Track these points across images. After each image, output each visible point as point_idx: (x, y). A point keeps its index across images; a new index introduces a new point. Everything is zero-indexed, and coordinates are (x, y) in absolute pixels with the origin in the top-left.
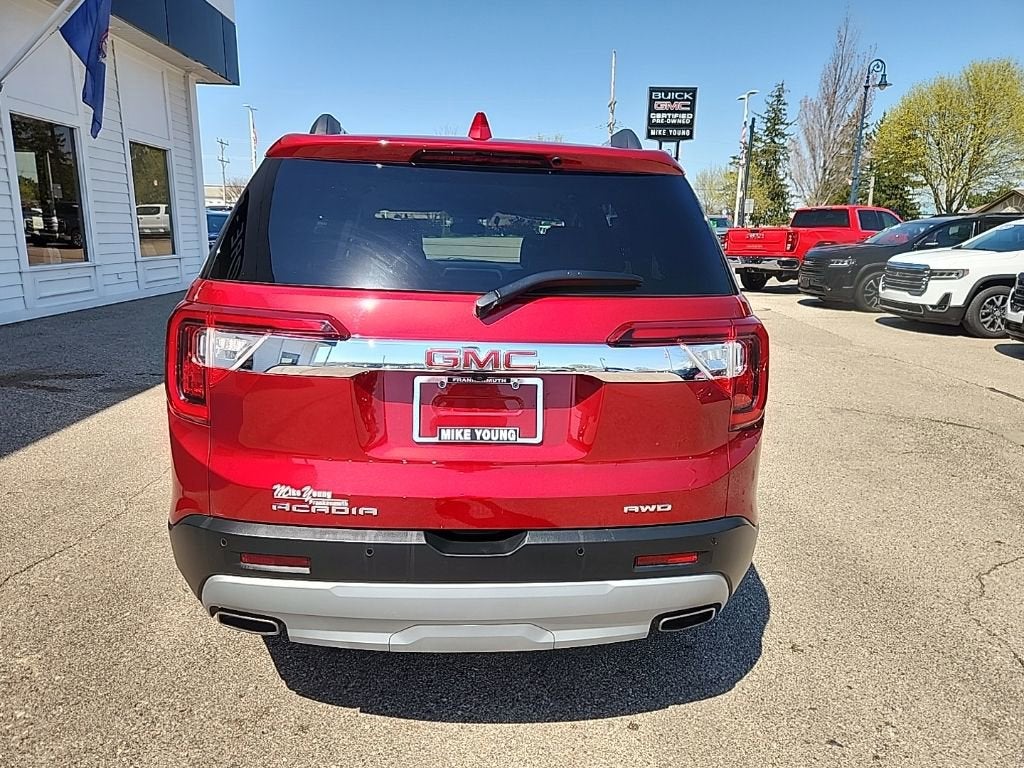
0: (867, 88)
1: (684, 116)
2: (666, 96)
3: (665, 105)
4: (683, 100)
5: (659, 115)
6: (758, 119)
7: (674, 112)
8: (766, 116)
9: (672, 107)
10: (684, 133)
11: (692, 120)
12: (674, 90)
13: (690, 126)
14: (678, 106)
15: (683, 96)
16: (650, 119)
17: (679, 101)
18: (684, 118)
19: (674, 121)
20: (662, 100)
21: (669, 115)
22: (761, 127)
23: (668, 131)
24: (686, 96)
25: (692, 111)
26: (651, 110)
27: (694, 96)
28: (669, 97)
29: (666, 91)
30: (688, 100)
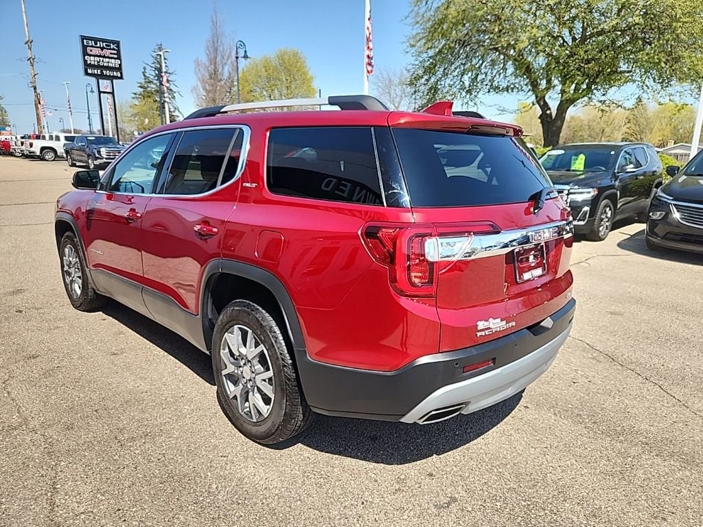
0: (237, 58)
1: (113, 60)
2: (96, 44)
3: (96, 51)
4: (110, 49)
5: (92, 58)
6: (148, 68)
7: (104, 57)
8: (153, 65)
9: (102, 53)
10: (115, 74)
11: (120, 65)
12: (103, 41)
13: (119, 69)
14: (107, 52)
15: (110, 46)
16: (85, 61)
17: (108, 49)
18: (114, 63)
19: (106, 64)
20: (92, 46)
21: (101, 59)
22: (151, 73)
23: (102, 72)
24: (112, 46)
25: (119, 58)
26: (85, 53)
27: (118, 46)
28: (98, 45)
29: (96, 40)
30: (114, 49)
